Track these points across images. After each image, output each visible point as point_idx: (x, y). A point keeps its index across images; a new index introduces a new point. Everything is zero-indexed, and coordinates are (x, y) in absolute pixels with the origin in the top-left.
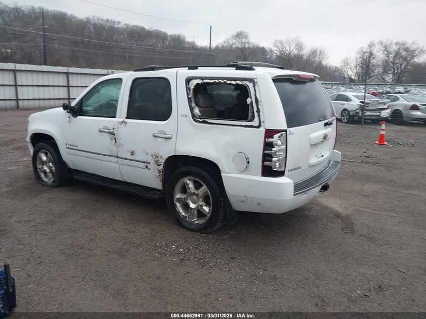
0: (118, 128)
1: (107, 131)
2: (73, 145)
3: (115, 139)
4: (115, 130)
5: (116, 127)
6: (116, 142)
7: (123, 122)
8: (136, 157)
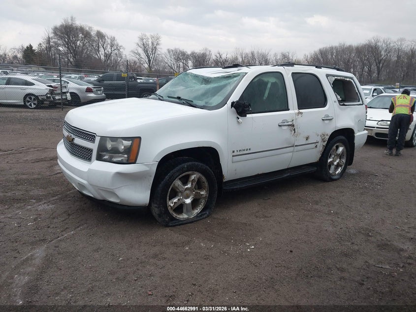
0: (296, 119)
1: (286, 124)
2: (244, 150)
3: (294, 130)
4: (294, 121)
5: (294, 119)
6: (295, 132)
7: (299, 113)
8: (310, 141)
